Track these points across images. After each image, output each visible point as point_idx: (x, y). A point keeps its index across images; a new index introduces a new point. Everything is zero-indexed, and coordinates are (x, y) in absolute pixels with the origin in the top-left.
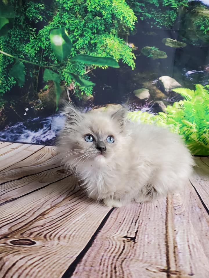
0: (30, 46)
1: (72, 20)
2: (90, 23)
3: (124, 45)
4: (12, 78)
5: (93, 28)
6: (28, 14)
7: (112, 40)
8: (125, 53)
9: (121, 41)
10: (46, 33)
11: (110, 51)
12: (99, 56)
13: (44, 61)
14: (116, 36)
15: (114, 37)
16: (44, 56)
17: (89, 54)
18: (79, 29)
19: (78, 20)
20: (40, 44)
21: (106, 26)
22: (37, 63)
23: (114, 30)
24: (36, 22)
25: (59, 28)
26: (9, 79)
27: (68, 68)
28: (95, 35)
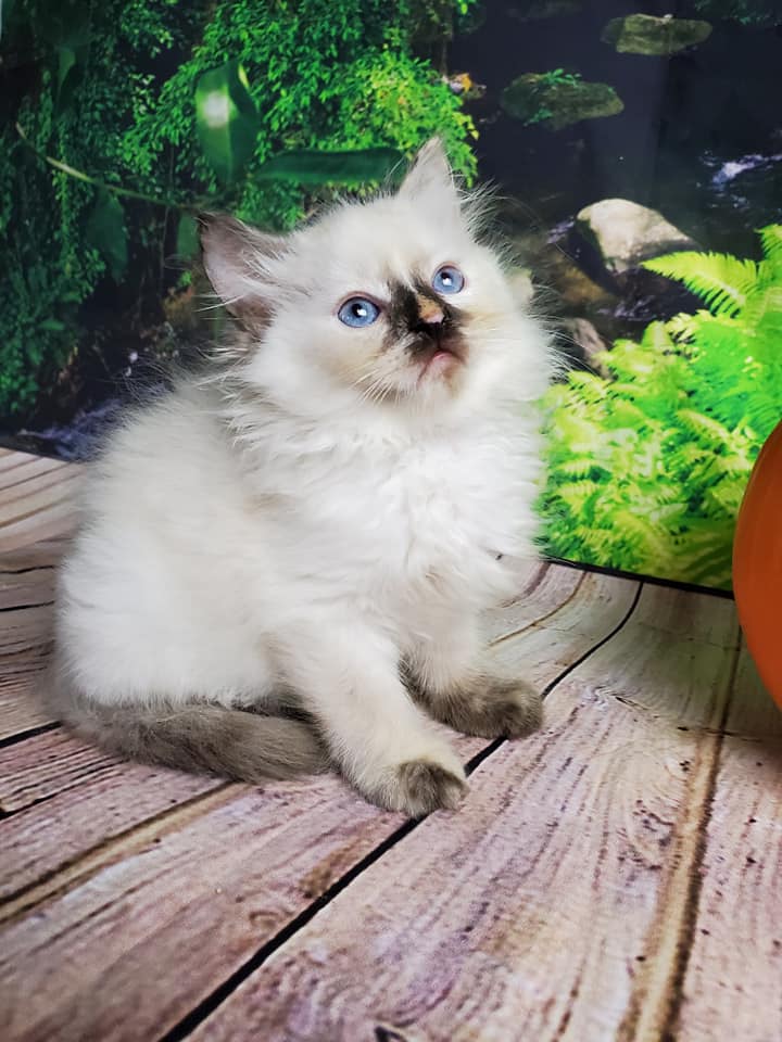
0: (137, 139)
1: (260, 24)
2: (316, 22)
3: (432, 85)
4: (95, 252)
5: (327, 40)
6: (126, 28)
7: (389, 73)
8: (437, 117)
9: (422, 72)
10: (185, 90)
11: (383, 122)
12: (350, 145)
13: (179, 187)
14: (403, 55)
15: (398, 59)
16: (177, 169)
17: (316, 145)
18: (282, 55)
19: (277, 21)
20: (166, 130)
21: (368, 21)
22: (160, 195)
23: (395, 31)
24: (153, 55)
25: (223, 63)
26: (88, 254)
27: (248, 206)
28: (331, 67)
